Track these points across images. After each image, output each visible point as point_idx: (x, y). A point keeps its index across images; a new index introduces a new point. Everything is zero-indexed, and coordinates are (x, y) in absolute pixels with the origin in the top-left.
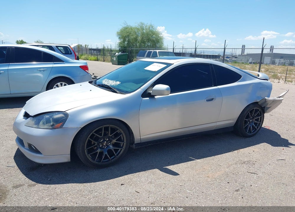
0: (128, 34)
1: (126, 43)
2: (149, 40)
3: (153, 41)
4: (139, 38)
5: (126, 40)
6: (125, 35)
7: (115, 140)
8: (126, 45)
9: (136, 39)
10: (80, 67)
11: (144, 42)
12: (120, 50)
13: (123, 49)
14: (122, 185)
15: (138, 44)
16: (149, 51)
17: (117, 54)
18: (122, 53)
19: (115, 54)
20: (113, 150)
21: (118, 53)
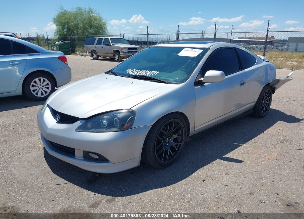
0: (67, 20)
1: (65, 30)
2: (91, 26)
3: (96, 27)
4: (81, 25)
5: (65, 27)
6: (64, 21)
7: (177, 135)
8: (66, 33)
9: (76, 26)
10: (59, 58)
11: (86, 29)
12: (59, 38)
13: (63, 37)
14: (204, 181)
15: (80, 32)
16: (98, 38)
17: (57, 42)
18: (63, 42)
19: (55, 43)
20: (175, 146)
21: (59, 41)
